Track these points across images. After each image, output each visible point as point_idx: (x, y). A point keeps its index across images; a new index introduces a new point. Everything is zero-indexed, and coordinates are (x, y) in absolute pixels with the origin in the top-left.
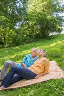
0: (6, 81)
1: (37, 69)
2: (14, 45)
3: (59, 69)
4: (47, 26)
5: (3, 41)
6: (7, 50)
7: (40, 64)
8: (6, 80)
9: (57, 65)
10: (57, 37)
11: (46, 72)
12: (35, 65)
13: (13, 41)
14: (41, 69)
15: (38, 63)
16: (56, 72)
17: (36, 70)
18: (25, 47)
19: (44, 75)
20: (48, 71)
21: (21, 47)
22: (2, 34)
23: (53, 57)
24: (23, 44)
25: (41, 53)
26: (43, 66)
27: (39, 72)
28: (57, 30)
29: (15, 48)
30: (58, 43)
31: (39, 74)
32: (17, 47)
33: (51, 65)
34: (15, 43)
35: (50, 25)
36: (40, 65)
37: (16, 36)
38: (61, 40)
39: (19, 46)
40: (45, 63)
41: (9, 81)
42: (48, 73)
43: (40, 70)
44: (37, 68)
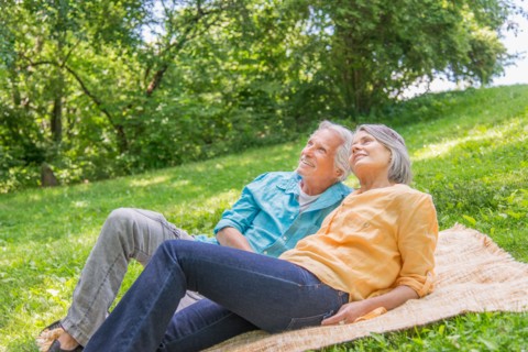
0: (123, 335)
1: (341, 258)
2: (136, 165)
3: (502, 265)
4: (386, 20)
5: (40, 137)
6: (82, 196)
7: (366, 226)
8: (120, 330)
9: (486, 245)
10: (465, 105)
11: (414, 283)
12: (332, 236)
13: (121, 135)
14: (371, 261)
15: (348, 220)
16: (485, 281)
17: (339, 264)
18: (219, 174)
19: (401, 302)
20: (429, 279)
21: (186, 176)
22: (40, 88)
23: (451, 211)
24: (203, 157)
25: (368, 153)
26: (390, 241)
27: (363, 283)
28: (464, 49)
29: (145, 182)
30: (476, 138)
31: (358, 295)
32: (160, 178)
33: (445, 248)
34: (137, 151)
35: (412, 13)
36: (369, 236)
37: (149, 94)
38: (499, 122)
39: (175, 169)
40: (399, 222)
41: (144, 334)
42: (425, 288)
43: (368, 269)
44: (343, 251)
